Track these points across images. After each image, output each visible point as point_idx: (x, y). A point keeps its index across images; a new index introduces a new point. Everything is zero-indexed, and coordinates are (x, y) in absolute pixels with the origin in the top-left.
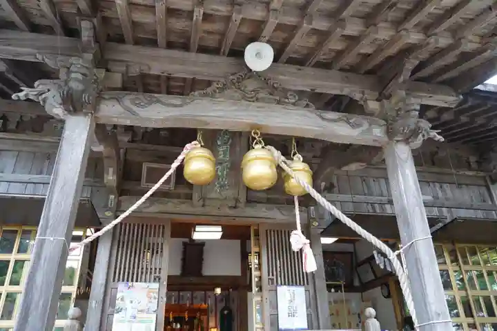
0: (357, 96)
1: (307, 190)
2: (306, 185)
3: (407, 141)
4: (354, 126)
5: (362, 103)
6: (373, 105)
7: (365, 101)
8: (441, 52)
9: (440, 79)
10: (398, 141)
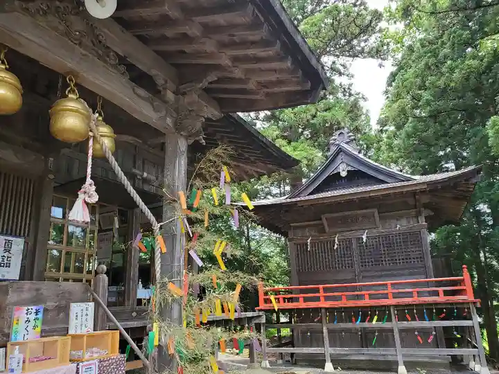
0: (160, 81)
1: (107, 156)
2: (107, 150)
3: (187, 138)
4: (156, 110)
5: (161, 89)
6: (170, 96)
7: (165, 89)
8: (232, 80)
9: (216, 95)
10: (181, 135)
